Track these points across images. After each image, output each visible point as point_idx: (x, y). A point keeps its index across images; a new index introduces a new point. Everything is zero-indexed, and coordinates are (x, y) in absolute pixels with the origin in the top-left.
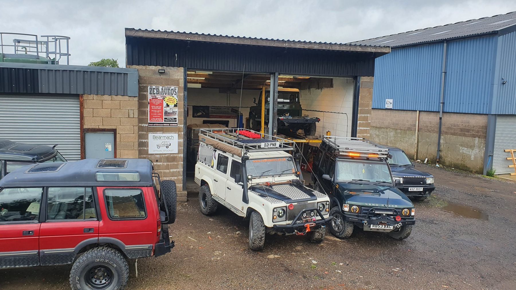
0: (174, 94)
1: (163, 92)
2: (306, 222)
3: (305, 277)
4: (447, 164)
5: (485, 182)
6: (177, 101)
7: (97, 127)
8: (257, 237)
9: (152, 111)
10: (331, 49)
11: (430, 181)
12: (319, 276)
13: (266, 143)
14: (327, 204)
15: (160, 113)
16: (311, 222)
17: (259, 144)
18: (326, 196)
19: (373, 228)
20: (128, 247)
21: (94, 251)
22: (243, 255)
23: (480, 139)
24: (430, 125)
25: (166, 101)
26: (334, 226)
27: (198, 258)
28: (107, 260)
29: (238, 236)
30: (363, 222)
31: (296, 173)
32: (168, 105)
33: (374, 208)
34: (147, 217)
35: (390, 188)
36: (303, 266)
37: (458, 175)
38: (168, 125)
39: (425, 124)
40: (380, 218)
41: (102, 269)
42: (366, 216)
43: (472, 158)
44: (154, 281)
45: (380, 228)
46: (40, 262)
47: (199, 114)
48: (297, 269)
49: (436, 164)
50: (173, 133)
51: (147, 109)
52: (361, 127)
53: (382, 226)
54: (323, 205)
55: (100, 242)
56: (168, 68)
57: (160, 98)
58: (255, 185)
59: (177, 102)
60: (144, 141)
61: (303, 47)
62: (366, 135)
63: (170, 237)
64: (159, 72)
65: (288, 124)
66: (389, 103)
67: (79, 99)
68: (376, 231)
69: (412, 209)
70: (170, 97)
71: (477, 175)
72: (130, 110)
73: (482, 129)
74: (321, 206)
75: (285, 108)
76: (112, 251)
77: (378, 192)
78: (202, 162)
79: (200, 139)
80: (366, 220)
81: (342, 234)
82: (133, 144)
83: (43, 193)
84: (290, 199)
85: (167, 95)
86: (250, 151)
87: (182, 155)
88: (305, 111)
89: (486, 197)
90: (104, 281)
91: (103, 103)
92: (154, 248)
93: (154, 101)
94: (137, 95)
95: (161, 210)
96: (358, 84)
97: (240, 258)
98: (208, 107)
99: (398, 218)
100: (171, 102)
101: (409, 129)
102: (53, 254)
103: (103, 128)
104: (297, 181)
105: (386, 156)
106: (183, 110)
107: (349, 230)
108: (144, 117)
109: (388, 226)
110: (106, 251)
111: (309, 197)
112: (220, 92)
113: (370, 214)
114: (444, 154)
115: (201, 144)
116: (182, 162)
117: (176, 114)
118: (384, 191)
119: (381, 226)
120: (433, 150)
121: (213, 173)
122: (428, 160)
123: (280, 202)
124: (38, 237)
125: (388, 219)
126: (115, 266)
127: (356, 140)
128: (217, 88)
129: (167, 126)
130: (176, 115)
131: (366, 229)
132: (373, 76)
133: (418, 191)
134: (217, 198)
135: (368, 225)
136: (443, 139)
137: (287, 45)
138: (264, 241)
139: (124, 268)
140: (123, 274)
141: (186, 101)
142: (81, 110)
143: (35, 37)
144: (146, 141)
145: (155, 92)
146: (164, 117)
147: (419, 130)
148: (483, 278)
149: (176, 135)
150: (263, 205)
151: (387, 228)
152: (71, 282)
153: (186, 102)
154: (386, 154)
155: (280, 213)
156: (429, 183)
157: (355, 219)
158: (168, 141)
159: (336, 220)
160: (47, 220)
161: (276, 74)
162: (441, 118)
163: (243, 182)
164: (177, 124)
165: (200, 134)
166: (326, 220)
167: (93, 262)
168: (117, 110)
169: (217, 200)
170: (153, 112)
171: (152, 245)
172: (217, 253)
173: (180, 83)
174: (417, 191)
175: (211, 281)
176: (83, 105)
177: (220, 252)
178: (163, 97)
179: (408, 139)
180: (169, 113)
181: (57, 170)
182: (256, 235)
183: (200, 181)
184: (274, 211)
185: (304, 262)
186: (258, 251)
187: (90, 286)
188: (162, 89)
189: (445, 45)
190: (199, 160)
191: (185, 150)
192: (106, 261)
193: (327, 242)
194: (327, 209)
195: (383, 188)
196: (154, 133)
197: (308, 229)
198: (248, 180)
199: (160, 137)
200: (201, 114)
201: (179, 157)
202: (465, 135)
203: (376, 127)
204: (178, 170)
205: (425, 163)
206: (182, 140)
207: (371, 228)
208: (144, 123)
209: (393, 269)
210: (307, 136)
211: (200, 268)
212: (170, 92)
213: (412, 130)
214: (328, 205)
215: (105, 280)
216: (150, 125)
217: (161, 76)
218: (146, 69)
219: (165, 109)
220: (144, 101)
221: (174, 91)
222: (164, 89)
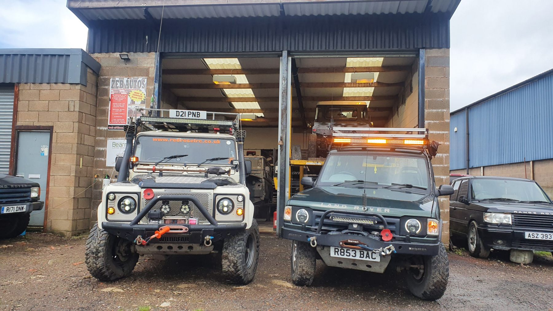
0: (141, 87)
1: (128, 85)
7: (32, 124)
9: (113, 110)
13: (180, 111)
14: (240, 200)
15: (123, 112)
19: (336, 256)
25: (131, 97)
30: (309, 239)
32: (133, 102)
33: (331, 211)
45: (354, 258)
51: (108, 108)
52: (432, 130)
53: (355, 254)
54: (231, 201)
57: (123, 93)
59: (145, 97)
64: (122, 59)
69: (429, 220)
70: (136, 91)
72: (70, 102)
74: (226, 203)
80: (316, 236)
82: (71, 147)
85: (132, 88)
91: (41, 94)
94: (79, 83)
96: (422, 62)
100: (137, 98)
103: (38, 125)
104: (216, 170)
108: (103, 118)
109: (368, 254)
111: (199, 183)
125: (363, 235)
131: (329, 262)
133: (548, 239)
135: (319, 245)
142: (14, 102)
144: (103, 149)
145: (119, 85)
151: (368, 259)
155: (128, 205)
157: (297, 234)
161: (285, 53)
166: (220, 226)
168: (56, 102)
170: (114, 112)
173: (150, 72)
176: (18, 96)
178: (127, 92)
188: (127, 81)
194: (240, 211)
199: (122, 145)
207: (332, 255)
208: (103, 126)
212: (137, 84)
214: (241, 203)
216: (110, 128)
217: (128, 66)
218: (109, 57)
219: (130, 107)
220: (105, 97)
221: (142, 82)
222: (129, 81)
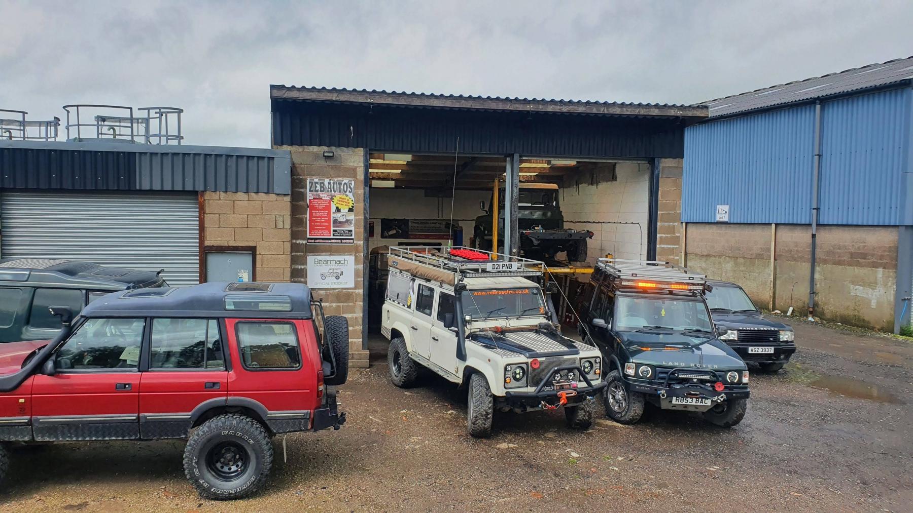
0: (348, 191)
1: (330, 188)
2: (560, 389)
3: (556, 475)
4: (828, 316)
5: (896, 345)
6: (352, 202)
7: (226, 244)
8: (480, 414)
9: (313, 218)
10: (606, 112)
11: (786, 337)
12: (581, 474)
13: (496, 264)
14: (597, 361)
15: (326, 221)
16: (569, 389)
17: (483, 266)
18: (595, 348)
19: (677, 403)
20: (272, 414)
21: (220, 418)
22: (456, 443)
23: (887, 270)
24: (796, 249)
25: (335, 203)
26: (612, 404)
27: (384, 446)
28: (240, 433)
29: (450, 417)
30: (659, 392)
31: (546, 313)
32: (338, 210)
33: (677, 370)
34: (301, 367)
35: (708, 341)
36: (556, 460)
37: (848, 334)
38: (339, 241)
39: (787, 247)
40: (688, 386)
41: (233, 449)
42: (663, 383)
43: (873, 304)
44: (313, 475)
45: (688, 403)
46: (140, 433)
47: (391, 233)
48: (545, 464)
49: (807, 316)
50: (346, 255)
51: (306, 216)
52: (663, 244)
53: (692, 401)
54: (590, 362)
55: (229, 404)
56: (338, 149)
57: (326, 199)
58: (478, 332)
59: (353, 204)
60: (300, 267)
61: (559, 109)
62: (672, 257)
63: (338, 403)
64: (324, 156)
65: (538, 242)
66: (723, 213)
67: (197, 199)
68: (681, 409)
69: (744, 372)
70: (341, 196)
71: (882, 334)
72: (277, 216)
73: (890, 251)
74: (587, 364)
75: (535, 217)
76: (248, 420)
77: (691, 348)
78: (393, 301)
79: (390, 263)
80: (664, 390)
81: (625, 415)
82: (282, 271)
83: (144, 327)
84: (534, 351)
85: (336, 193)
86: (468, 275)
87: (361, 291)
88: (571, 223)
89: (893, 366)
90: (234, 468)
91: (235, 205)
92: (312, 416)
93: (316, 203)
94: (290, 192)
95: (324, 360)
96: (656, 172)
97: (451, 448)
98: (406, 222)
99: (719, 387)
100: (343, 205)
101: (759, 257)
102: (160, 420)
103: (234, 245)
104: (547, 327)
105: (701, 288)
106: (363, 217)
107: (637, 409)
108: (300, 229)
109: (702, 400)
110: (237, 419)
111: (566, 349)
112: (426, 196)
113: (670, 379)
114: (822, 299)
115: (391, 272)
116: (360, 302)
117: (351, 223)
118: (700, 346)
119: (690, 400)
120: (802, 292)
121: (409, 317)
122: (793, 310)
123: (517, 356)
124: (138, 394)
125: (701, 387)
126: (252, 442)
127: (654, 265)
128: (420, 188)
129: (337, 243)
130: (352, 225)
131: (664, 405)
132: (682, 158)
133: (766, 352)
134: (417, 357)
135: (667, 397)
136: (819, 272)
137: (531, 107)
138: (491, 420)
139: (266, 448)
140: (264, 456)
141: (367, 202)
142: (200, 216)
143: (129, 110)
144: (303, 267)
145: (318, 187)
146: (332, 229)
147: (776, 258)
148: (864, 484)
149: (351, 259)
150: (489, 360)
151: (701, 404)
152: (185, 466)
153: (368, 205)
154: (702, 285)
155: (518, 374)
156: (786, 340)
157: (645, 387)
158: (338, 267)
159: (615, 392)
160: (151, 368)
161: (516, 157)
162: (814, 236)
163: (457, 327)
164: (352, 239)
165: (390, 254)
166: (595, 387)
167: (219, 435)
168: (258, 216)
169: (417, 360)
170: (315, 221)
171: (309, 411)
172: (414, 439)
173: (358, 173)
174: (763, 352)
175: (403, 477)
176: (204, 209)
177: (420, 438)
178: (330, 197)
179: (757, 274)
180: (340, 222)
181: (166, 295)
182: (477, 409)
183: (390, 331)
184: (506, 369)
185: (557, 454)
186: (481, 437)
187: (214, 474)
188: (329, 183)
189: (818, 107)
190: (388, 298)
191: (367, 284)
192: (238, 434)
193: (599, 428)
194: (598, 371)
195: (699, 342)
196: (316, 254)
197: (564, 399)
198: (465, 323)
199: (326, 262)
200: (394, 232)
201: (356, 294)
202: (858, 264)
203: (702, 256)
204: (355, 315)
205: (788, 314)
206: (361, 267)
207: (673, 403)
208: (301, 239)
209: (708, 468)
210: (571, 262)
211: (386, 459)
212: (342, 187)
213: (763, 258)
214: (599, 364)
215: (237, 466)
216: (310, 241)
217: (328, 163)
218: (303, 151)
219: (335, 215)
220: (300, 202)
221: (348, 186)
222: (332, 183)
